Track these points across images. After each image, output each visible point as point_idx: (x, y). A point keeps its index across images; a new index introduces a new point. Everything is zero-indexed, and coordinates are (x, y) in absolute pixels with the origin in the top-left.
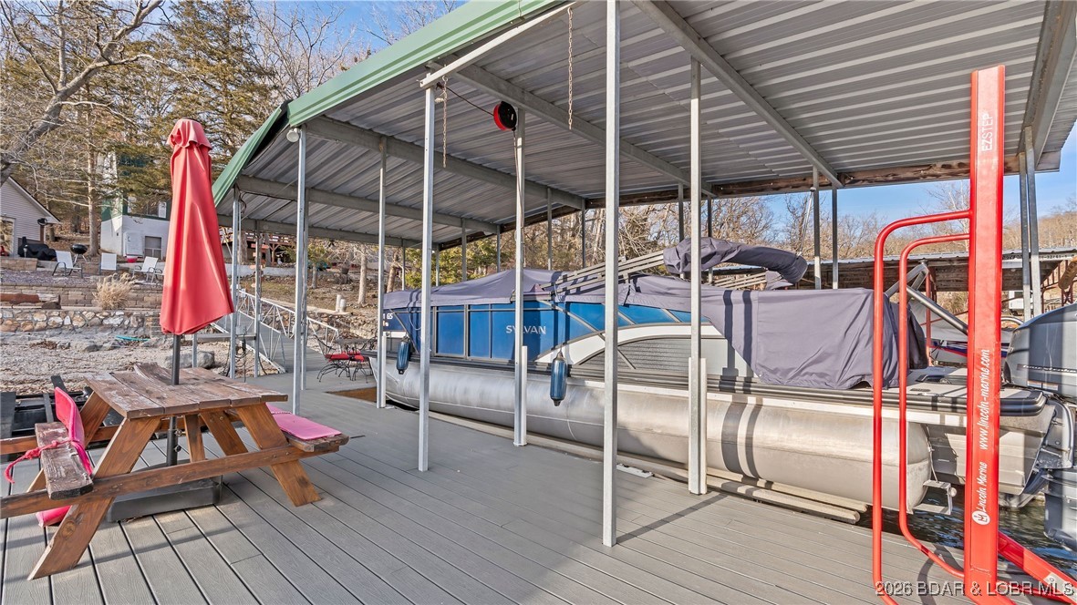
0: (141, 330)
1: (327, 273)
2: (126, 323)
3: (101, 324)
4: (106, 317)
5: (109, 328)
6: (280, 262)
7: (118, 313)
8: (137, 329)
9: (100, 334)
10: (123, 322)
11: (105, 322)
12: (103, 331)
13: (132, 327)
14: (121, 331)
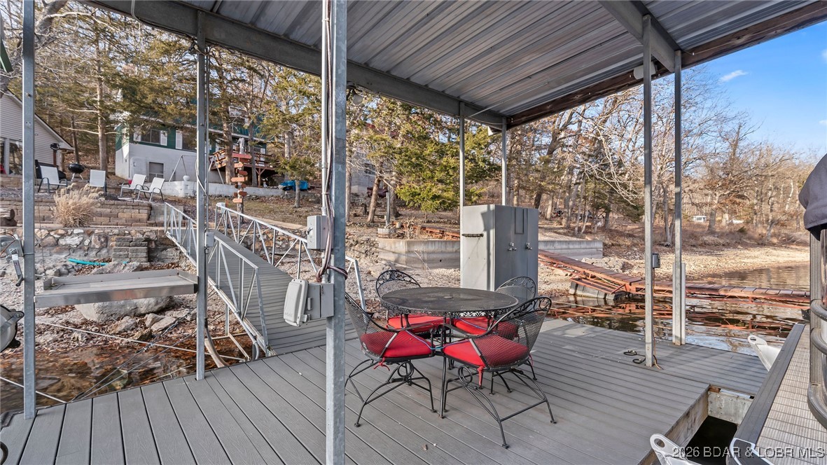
0: (104, 251)
1: (308, 193)
2: (87, 242)
3: (57, 244)
4: (62, 236)
5: (65, 249)
6: (265, 185)
7: (76, 231)
8: (100, 250)
9: (55, 256)
10: (82, 242)
11: (62, 242)
12: (59, 252)
13: (94, 248)
14: (80, 252)
